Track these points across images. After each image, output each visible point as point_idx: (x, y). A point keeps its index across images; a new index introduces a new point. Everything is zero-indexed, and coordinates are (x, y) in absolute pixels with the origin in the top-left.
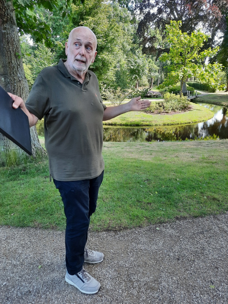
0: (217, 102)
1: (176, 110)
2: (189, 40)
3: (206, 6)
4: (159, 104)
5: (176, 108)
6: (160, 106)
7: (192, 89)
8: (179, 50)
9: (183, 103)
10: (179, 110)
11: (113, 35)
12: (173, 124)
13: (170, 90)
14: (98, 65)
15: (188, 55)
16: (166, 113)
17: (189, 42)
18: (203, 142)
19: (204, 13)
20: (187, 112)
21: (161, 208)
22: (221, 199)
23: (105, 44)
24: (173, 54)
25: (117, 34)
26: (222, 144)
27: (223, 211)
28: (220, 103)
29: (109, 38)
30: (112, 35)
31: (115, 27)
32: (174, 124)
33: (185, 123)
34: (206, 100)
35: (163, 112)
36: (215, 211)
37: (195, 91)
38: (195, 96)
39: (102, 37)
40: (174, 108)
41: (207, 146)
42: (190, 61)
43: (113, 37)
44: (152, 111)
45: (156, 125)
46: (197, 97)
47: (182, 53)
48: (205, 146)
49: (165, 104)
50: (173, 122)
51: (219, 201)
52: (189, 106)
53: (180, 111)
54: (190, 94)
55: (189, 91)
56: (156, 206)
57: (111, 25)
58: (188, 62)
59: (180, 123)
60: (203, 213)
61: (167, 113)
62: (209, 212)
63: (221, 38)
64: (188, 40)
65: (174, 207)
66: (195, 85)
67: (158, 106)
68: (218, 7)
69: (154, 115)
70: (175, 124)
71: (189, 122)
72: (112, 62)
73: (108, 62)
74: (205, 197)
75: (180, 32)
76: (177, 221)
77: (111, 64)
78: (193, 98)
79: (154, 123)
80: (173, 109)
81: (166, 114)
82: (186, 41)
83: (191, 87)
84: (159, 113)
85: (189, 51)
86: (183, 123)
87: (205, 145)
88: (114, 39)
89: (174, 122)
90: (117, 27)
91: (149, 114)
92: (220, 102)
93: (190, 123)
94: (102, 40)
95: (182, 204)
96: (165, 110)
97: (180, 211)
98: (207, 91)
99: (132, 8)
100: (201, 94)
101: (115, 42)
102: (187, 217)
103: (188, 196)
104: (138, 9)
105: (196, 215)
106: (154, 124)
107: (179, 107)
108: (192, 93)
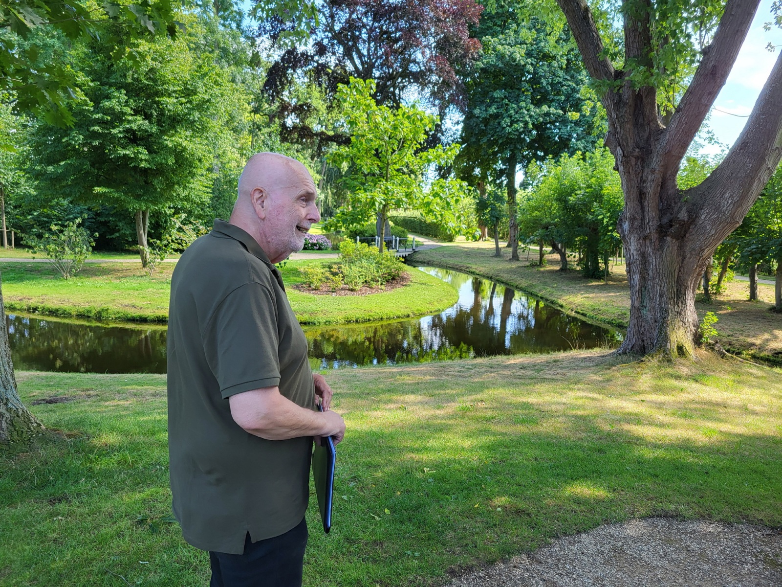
0: (460, 265)
1: (374, 284)
2: (395, 125)
3: (423, 53)
4: (330, 267)
5: (373, 280)
6: (335, 274)
7: (403, 232)
8: (373, 144)
9: (388, 267)
10: (380, 283)
11: (206, 91)
12: (369, 320)
13: (351, 232)
14: (164, 161)
15: (393, 156)
16: (349, 290)
17: (395, 128)
18: (450, 366)
19: (420, 67)
20: (399, 290)
21: (409, 552)
22: (533, 511)
23: (186, 111)
24: (359, 151)
25: (216, 90)
26: (492, 370)
27: (544, 539)
28: (468, 268)
29: (196, 99)
30: (204, 91)
31: (213, 74)
32: (371, 318)
33: (398, 317)
34: (437, 259)
35: (342, 289)
36: (527, 542)
37: (410, 237)
38: (411, 250)
39: (175, 92)
40: (367, 279)
41: (460, 376)
42: (398, 170)
43: (207, 97)
44: (313, 286)
45: (328, 322)
46: (415, 252)
47: (380, 151)
48: (456, 376)
49: (345, 269)
50: (370, 314)
51: (529, 515)
52: (401, 274)
53: (383, 287)
54: (399, 243)
55: (398, 238)
56: (396, 547)
57: (200, 67)
58: (395, 172)
59: (385, 317)
60: (503, 550)
61: (352, 290)
62: (516, 546)
63: (458, 123)
64: (392, 123)
65: (439, 545)
66: (406, 223)
67: (328, 274)
68: (448, 60)
69: (320, 296)
70: (375, 320)
71: (406, 314)
72: (204, 156)
73: (192, 155)
74: (499, 509)
75: (373, 102)
76: (454, 580)
77: (200, 160)
78: (407, 254)
79: (322, 318)
80: (366, 281)
81: (349, 293)
82: (386, 125)
83: (400, 228)
84: (333, 292)
85: (395, 148)
86: (392, 316)
87: (456, 373)
88: (209, 101)
89: (372, 314)
90: (218, 75)
91: (306, 294)
92: (468, 265)
93: (408, 316)
94: (175, 101)
95: (453, 534)
96: (347, 284)
97: (454, 553)
98: (436, 236)
99: (251, 31)
100: (423, 245)
101: (212, 110)
102: (473, 566)
103: (463, 512)
104: (267, 36)
105: (491, 558)
106: (321, 321)
107: (379, 277)
108: (403, 242)
